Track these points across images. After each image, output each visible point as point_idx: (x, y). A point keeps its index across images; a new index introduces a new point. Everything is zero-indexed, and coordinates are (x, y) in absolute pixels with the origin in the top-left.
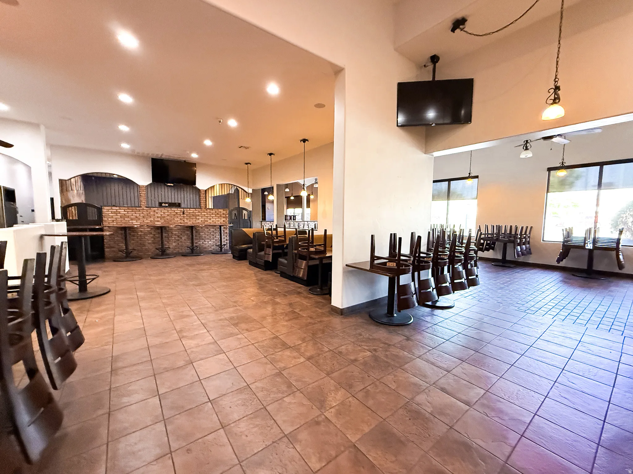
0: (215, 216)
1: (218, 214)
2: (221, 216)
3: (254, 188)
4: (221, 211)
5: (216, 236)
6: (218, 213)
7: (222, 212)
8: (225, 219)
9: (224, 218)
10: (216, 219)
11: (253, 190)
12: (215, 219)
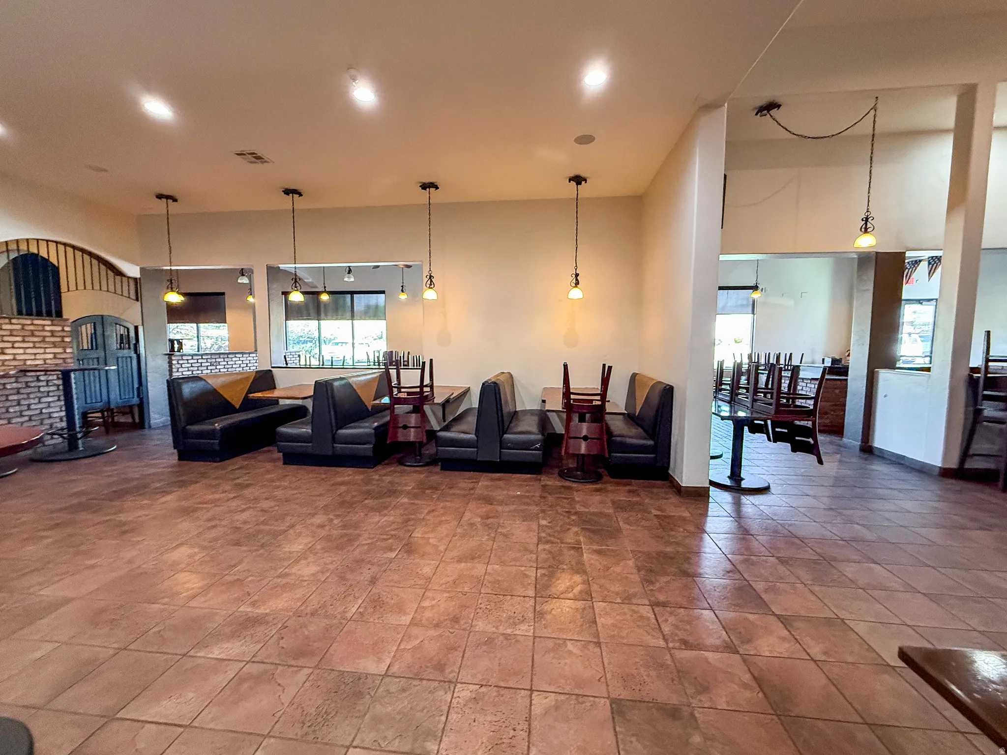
0: (23, 341)
1: (33, 335)
2: (43, 341)
3: (146, 265)
4: (44, 326)
5: (29, 405)
6: (32, 331)
7: (47, 328)
8: (60, 350)
9: (54, 344)
10: (29, 351)
11: (142, 270)
12: (21, 351)
